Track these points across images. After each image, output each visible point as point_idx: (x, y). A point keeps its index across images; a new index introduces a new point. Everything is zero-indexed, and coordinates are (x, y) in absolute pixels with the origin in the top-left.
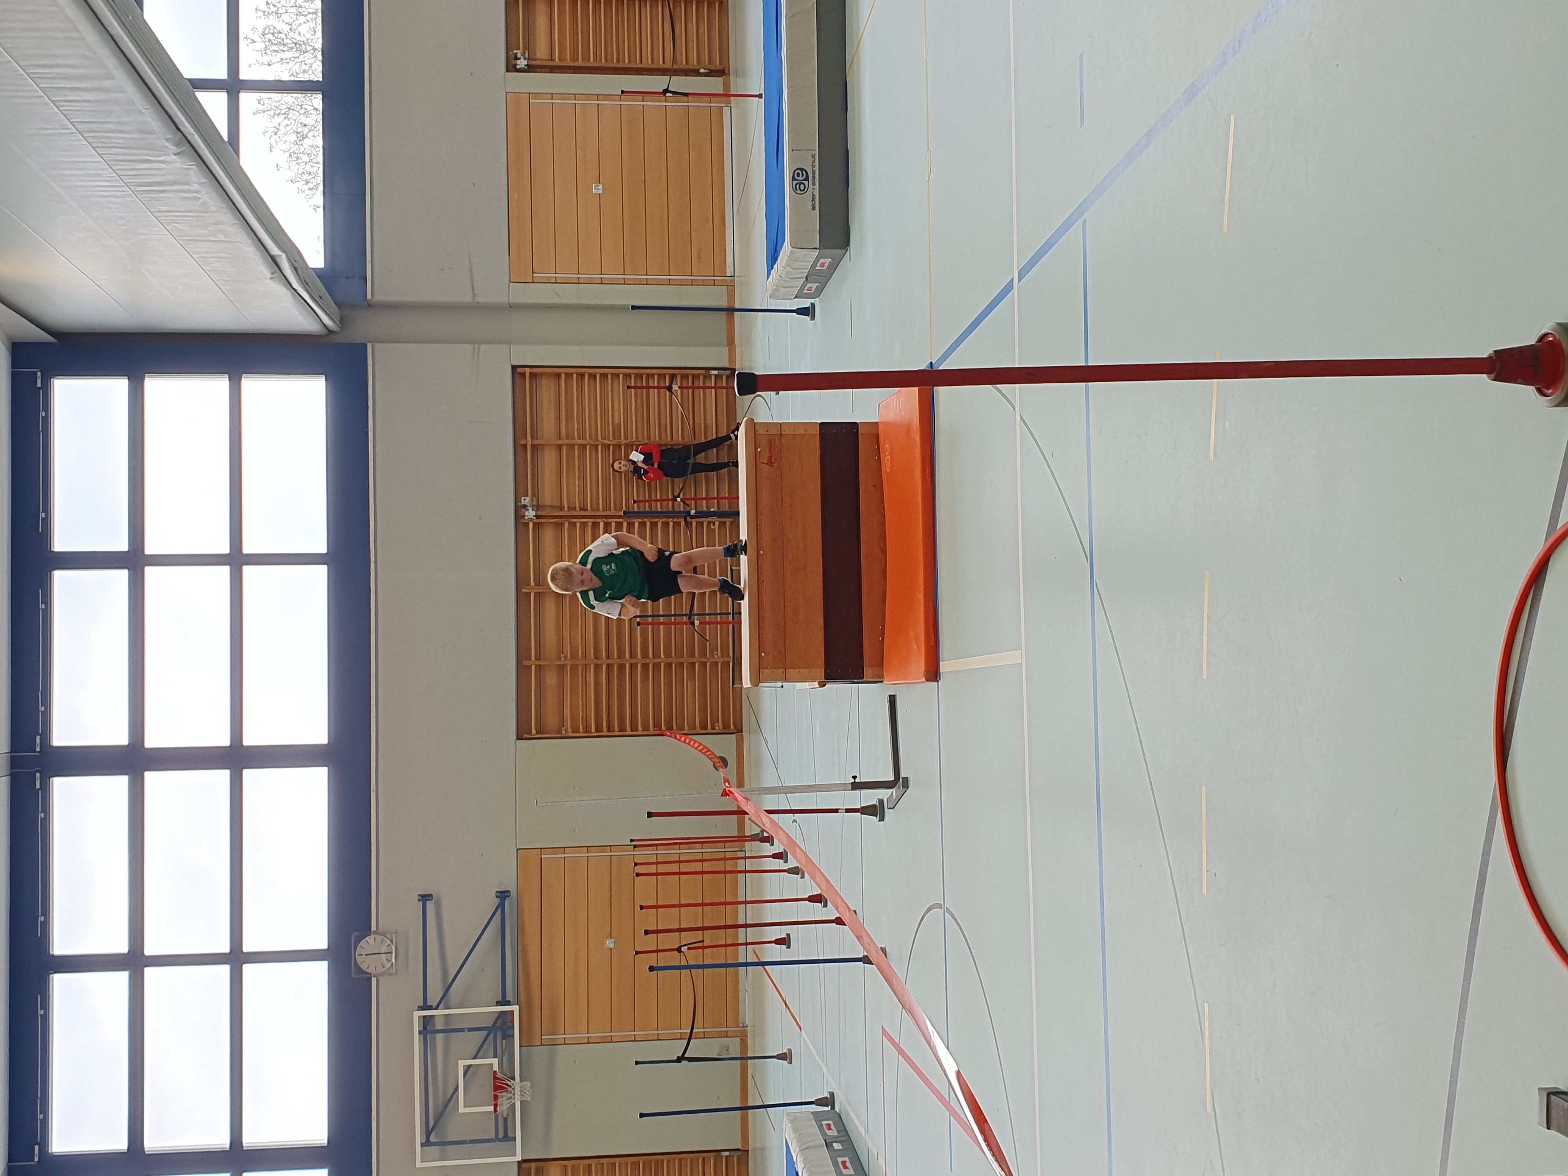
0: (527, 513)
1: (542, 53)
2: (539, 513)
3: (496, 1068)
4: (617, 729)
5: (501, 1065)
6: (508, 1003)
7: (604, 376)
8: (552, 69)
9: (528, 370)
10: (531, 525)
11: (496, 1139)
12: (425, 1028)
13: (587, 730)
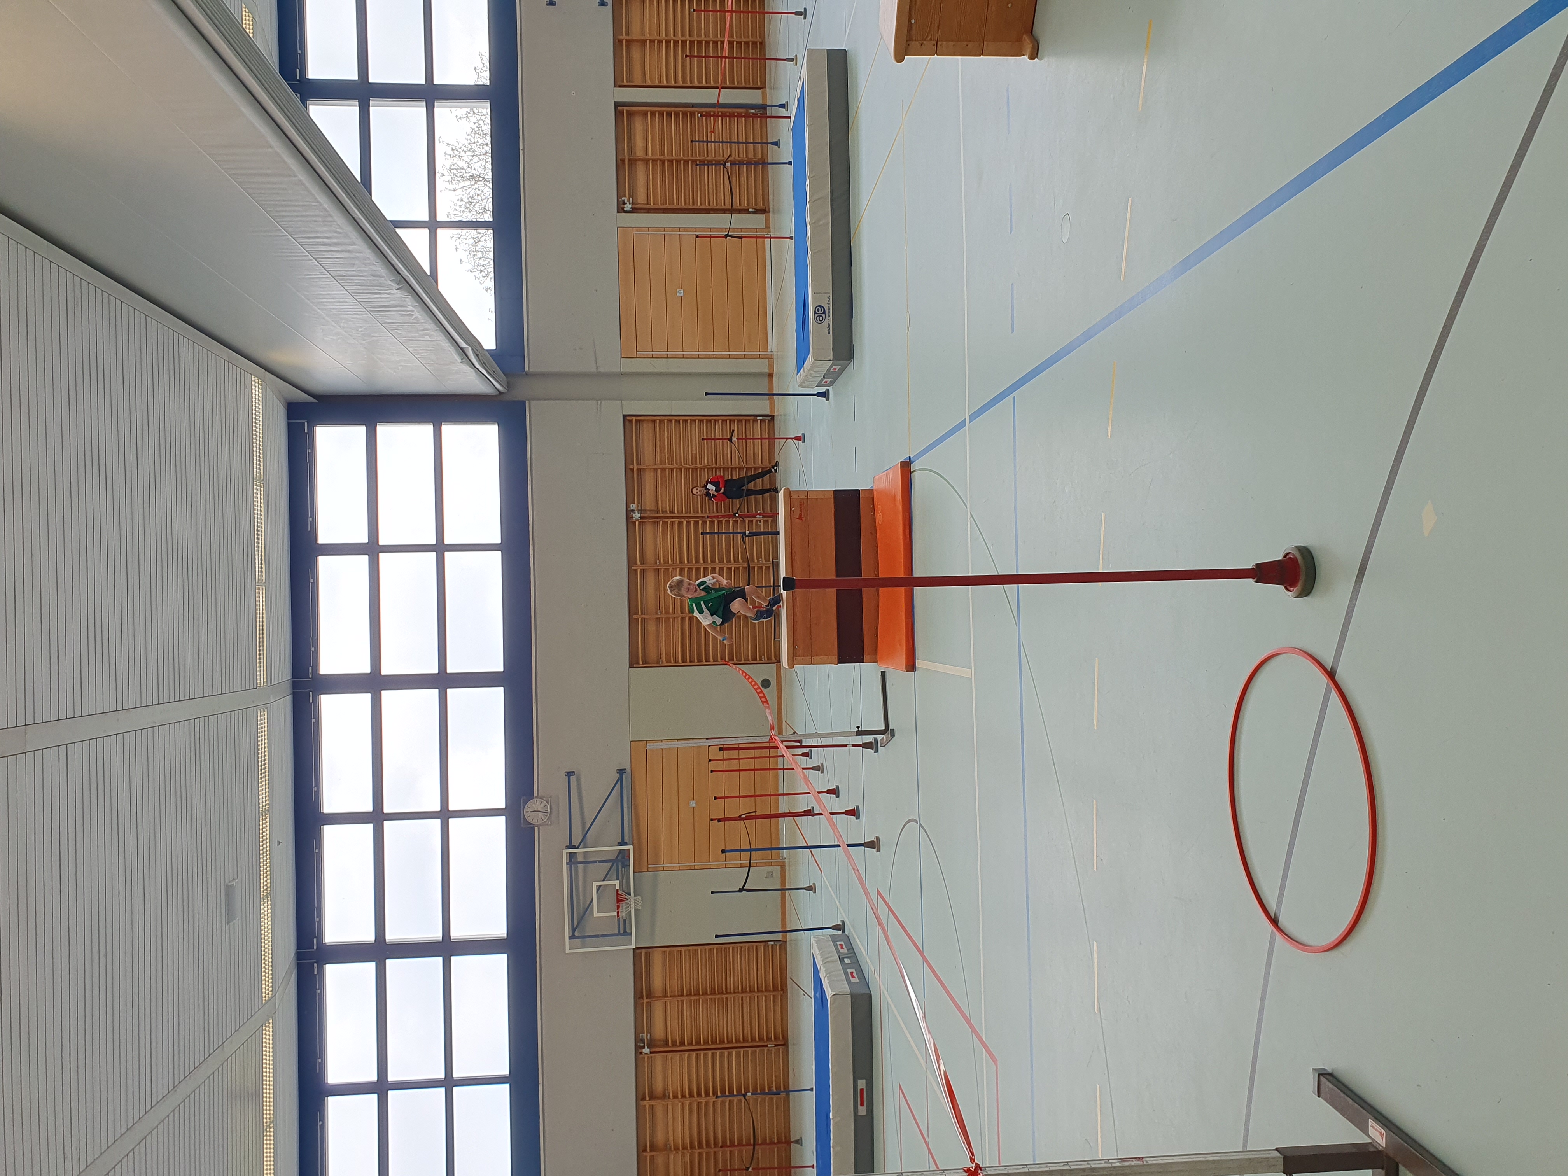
0: (634, 516)
1: (641, 198)
2: (642, 515)
3: (618, 888)
4: (696, 660)
5: (621, 885)
6: (626, 844)
7: (686, 421)
8: (648, 211)
9: (634, 418)
10: (637, 523)
11: (619, 934)
12: (571, 861)
13: (676, 661)
